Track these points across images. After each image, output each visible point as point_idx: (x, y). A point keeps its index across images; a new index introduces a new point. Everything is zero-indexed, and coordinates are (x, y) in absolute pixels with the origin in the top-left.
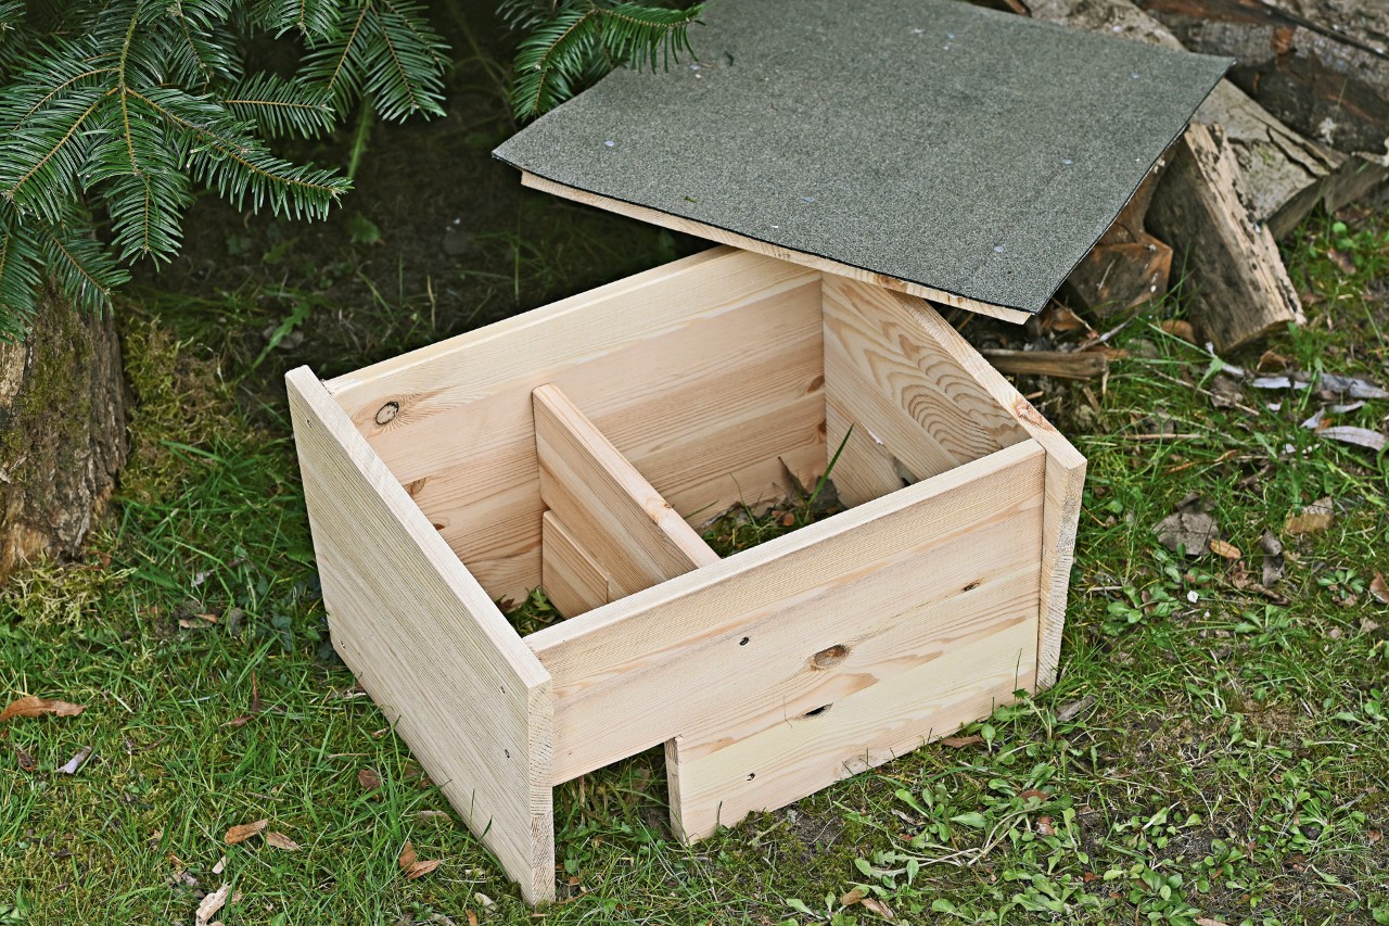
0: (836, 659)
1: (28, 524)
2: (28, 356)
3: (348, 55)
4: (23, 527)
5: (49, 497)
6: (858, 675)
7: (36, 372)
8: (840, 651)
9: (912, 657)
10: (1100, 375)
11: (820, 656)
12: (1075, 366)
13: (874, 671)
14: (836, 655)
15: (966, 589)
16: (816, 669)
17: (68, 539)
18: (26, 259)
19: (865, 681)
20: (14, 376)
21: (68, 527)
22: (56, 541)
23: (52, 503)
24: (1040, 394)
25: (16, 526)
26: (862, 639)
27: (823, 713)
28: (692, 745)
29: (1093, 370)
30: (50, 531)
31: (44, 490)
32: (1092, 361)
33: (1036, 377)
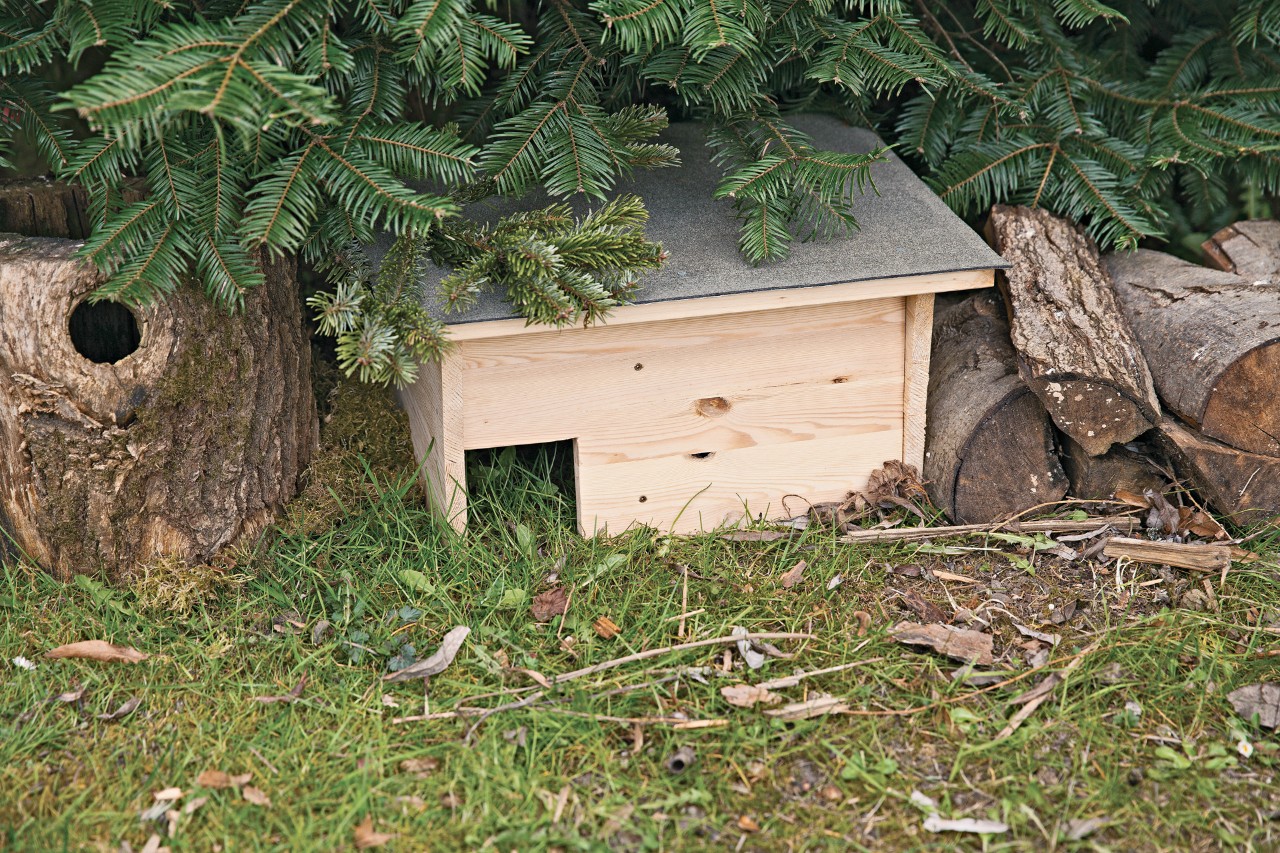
0: (717, 410)
1: (170, 520)
2: (174, 344)
3: (532, 141)
4: (164, 522)
5: (191, 498)
6: (739, 432)
7: (179, 361)
8: (722, 404)
9: (788, 432)
10: (1222, 567)
11: (705, 403)
12: (1199, 558)
13: (755, 434)
14: (719, 406)
15: (835, 381)
16: (701, 414)
17: (205, 544)
18: (178, 249)
19: (744, 440)
20: (158, 360)
21: (207, 532)
22: (195, 544)
23: (193, 505)
24: (1160, 581)
25: (158, 519)
26: (742, 399)
27: (706, 459)
28: (591, 450)
29: (1215, 563)
30: (190, 532)
31: (187, 489)
32: (1216, 554)
33: (1159, 566)
